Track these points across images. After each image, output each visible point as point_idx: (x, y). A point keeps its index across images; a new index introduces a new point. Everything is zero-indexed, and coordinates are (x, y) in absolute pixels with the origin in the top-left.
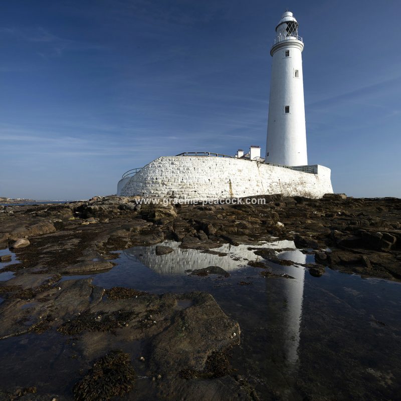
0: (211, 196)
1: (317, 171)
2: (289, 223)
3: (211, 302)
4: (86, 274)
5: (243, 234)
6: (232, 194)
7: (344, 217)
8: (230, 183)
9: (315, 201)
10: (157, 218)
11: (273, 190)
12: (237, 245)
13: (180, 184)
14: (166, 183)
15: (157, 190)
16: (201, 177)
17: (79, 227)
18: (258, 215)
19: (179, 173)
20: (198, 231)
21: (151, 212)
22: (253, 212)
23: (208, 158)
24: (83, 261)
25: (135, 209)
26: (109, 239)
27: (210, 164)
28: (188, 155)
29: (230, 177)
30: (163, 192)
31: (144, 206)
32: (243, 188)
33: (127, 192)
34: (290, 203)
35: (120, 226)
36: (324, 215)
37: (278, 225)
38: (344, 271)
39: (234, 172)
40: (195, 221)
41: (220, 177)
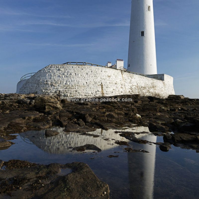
0: (87, 95)
1: (164, 78)
2: (145, 115)
3: (87, 169)
5: (111, 122)
6: (103, 94)
7: (182, 111)
8: (102, 85)
9: (163, 100)
10: (47, 110)
11: (132, 91)
12: (106, 130)
13: (65, 85)
14: (54, 84)
15: (47, 90)
16: (80, 80)
18: (122, 109)
19: (64, 77)
20: (78, 120)
21: (42, 105)
22: (119, 106)
23: (86, 67)
25: (30, 103)
26: (9, 125)
27: (87, 71)
28: (71, 63)
29: (102, 81)
30: (52, 91)
31: (37, 101)
32: (112, 90)
33: (24, 90)
34: (145, 101)
35: (18, 116)
36: (169, 110)
37: (137, 116)
38: (184, 147)
39: (105, 77)
40: (76, 112)
41: (94, 80)
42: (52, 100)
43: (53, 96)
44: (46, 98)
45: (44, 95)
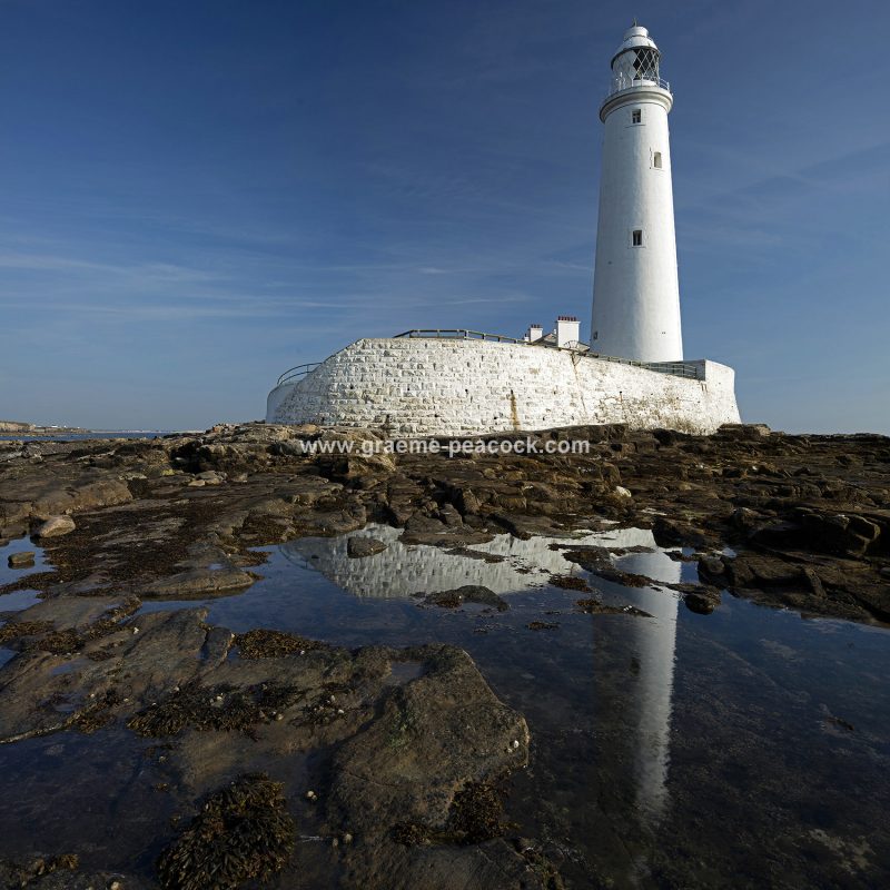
0: (470, 427)
1: (704, 373)
2: (643, 488)
4: (194, 599)
5: (540, 513)
6: (516, 423)
7: (763, 477)
8: (513, 399)
9: (701, 439)
10: (352, 473)
11: (606, 415)
12: (525, 537)
13: (403, 399)
14: (372, 396)
15: (352, 412)
16: (449, 384)
17: (183, 491)
18: (574, 471)
19: (400, 375)
20: (441, 506)
21: (338, 459)
22: (563, 463)
23: (465, 343)
24: (188, 569)
26: (247, 520)
27: (468, 357)
28: (422, 334)
29: (513, 386)
30: (366, 415)
32: (542, 411)
33: (288, 414)
34: (645, 444)
35: (272, 490)
36: (720, 472)
37: (618, 494)
38: (763, 600)
39: (520, 375)
40: (434, 482)
41: (490, 383)
43: (369, 433)
44: (350, 438)
45: (343, 429)
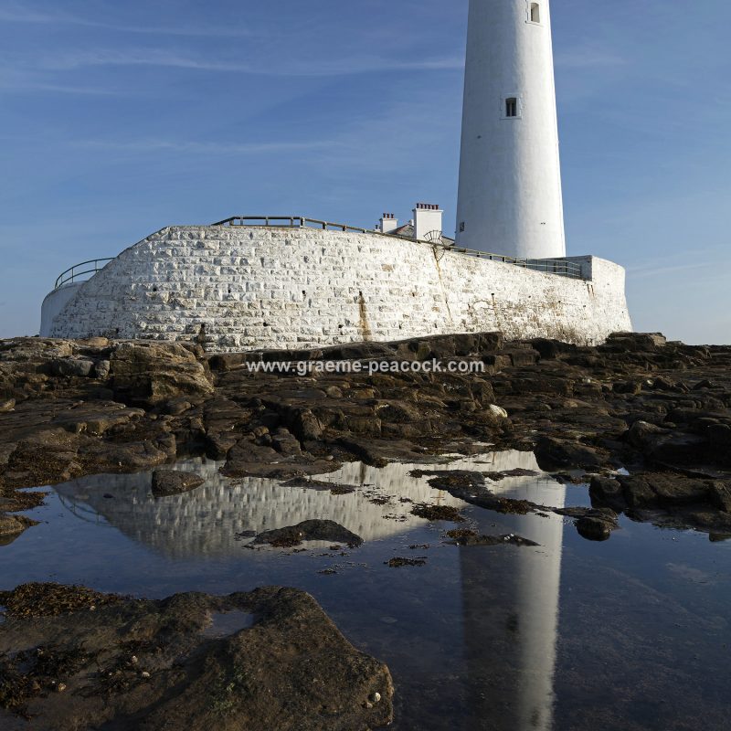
0: (308, 337)
1: (590, 271)
2: (521, 407)
3: (310, 612)
5: (397, 435)
6: (366, 333)
7: (659, 392)
8: (362, 302)
9: (587, 350)
10: (157, 396)
11: (475, 322)
12: (380, 465)
13: (222, 303)
14: (182, 300)
15: (156, 320)
16: (281, 284)
18: (438, 388)
19: (218, 272)
20: (273, 431)
21: (139, 379)
22: (425, 379)
23: (301, 232)
25: (93, 373)
26: (14, 454)
27: (305, 250)
28: (245, 222)
29: (362, 285)
30: (174, 327)
31: (120, 365)
32: (398, 317)
33: (70, 325)
34: (522, 356)
35: (48, 419)
36: (610, 386)
37: (492, 413)
38: (667, 522)
39: (371, 272)
40: (264, 403)
41: (334, 283)
42: (177, 360)
43: (178, 345)
44: (152, 351)
45: (144, 342)
